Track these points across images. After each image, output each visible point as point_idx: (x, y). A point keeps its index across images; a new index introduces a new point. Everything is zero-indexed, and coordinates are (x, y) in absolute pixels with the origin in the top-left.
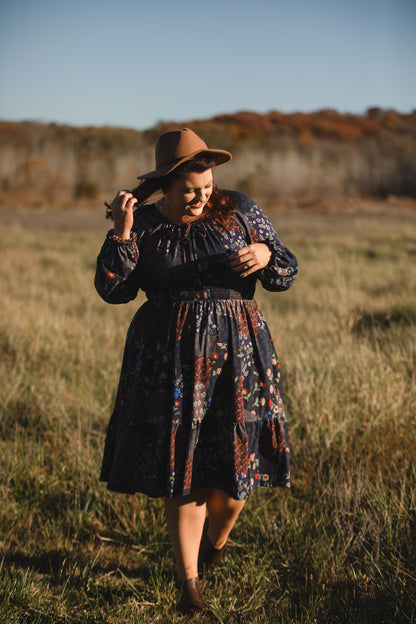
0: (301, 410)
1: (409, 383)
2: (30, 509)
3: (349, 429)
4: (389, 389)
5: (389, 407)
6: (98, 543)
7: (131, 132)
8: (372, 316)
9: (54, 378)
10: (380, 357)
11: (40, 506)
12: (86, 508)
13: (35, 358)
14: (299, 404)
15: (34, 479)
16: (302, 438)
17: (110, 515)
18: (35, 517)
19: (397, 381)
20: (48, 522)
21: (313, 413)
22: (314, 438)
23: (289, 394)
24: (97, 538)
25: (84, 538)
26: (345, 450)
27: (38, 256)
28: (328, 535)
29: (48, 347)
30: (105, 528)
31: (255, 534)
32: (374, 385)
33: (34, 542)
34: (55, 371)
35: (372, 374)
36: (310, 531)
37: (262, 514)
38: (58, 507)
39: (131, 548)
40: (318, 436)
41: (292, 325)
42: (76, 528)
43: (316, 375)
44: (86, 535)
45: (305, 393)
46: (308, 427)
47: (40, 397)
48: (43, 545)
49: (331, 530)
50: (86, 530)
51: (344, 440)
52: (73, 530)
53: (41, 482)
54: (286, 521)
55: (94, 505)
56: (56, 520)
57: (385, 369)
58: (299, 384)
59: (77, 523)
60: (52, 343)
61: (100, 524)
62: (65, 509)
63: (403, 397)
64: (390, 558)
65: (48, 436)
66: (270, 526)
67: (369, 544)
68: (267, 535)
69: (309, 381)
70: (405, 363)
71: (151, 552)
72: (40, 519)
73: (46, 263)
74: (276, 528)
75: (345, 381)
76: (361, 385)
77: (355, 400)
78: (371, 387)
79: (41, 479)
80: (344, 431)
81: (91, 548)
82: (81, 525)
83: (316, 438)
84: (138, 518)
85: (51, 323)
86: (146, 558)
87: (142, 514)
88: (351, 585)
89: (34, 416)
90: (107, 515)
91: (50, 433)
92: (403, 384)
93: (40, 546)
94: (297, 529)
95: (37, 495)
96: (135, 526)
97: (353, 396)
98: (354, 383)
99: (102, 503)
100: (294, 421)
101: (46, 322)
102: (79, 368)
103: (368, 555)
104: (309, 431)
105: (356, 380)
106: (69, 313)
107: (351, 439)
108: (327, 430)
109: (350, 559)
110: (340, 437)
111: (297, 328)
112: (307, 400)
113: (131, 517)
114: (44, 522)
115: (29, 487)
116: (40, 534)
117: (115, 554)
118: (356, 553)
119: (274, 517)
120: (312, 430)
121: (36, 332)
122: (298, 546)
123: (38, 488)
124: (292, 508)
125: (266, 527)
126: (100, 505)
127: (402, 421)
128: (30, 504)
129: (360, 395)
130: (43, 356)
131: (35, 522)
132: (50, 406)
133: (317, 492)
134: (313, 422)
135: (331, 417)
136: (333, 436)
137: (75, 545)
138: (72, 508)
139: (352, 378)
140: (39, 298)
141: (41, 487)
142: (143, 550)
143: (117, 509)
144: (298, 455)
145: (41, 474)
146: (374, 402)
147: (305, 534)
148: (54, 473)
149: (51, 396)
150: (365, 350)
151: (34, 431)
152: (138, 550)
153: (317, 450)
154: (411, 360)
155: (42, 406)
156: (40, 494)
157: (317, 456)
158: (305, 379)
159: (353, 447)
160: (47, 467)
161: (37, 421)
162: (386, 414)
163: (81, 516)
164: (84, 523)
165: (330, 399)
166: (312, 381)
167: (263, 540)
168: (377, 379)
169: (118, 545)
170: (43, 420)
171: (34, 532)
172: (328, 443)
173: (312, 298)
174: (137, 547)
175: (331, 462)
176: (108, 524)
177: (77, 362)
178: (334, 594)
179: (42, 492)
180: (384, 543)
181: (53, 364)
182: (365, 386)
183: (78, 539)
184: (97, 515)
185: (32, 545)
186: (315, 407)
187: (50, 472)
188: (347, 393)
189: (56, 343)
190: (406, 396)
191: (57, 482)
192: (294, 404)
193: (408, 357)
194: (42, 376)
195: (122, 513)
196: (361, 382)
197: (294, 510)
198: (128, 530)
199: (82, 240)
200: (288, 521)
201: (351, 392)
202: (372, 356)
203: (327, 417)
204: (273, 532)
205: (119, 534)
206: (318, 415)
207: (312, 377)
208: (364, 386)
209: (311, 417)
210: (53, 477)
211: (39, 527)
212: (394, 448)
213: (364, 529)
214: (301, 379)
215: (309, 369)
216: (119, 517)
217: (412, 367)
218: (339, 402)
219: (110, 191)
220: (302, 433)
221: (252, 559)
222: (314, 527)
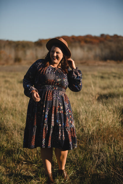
0: (82, 123)
1: (114, 115)
2: (2, 154)
3: (96, 129)
4: (108, 117)
5: (108, 122)
6: (22, 164)
7: (31, 43)
8: (103, 96)
9: (9, 115)
10: (105, 107)
11: (5, 153)
12: (19, 153)
13: (3, 110)
14: (81, 122)
15: (3, 145)
16: (82, 132)
17: (26, 155)
18: (4, 156)
19: (110, 114)
20: (8, 158)
21: (86, 124)
22: (86, 131)
23: (78, 119)
24: (22, 162)
25: (18, 162)
26: (95, 135)
27: (4, 80)
28: (91, 160)
29: (7, 106)
30: (25, 159)
31: (69, 160)
32: (103, 116)
33: (3, 164)
34: (9, 113)
35: (103, 112)
36: (85, 159)
37: (71, 154)
38: (11, 153)
39: (32, 165)
40: (87, 131)
41: (79, 99)
42: (16, 159)
43: (86, 113)
44: (19, 162)
45: (83, 118)
46: (84, 128)
47: (5, 121)
48: (6, 164)
49: (92, 158)
50: (19, 160)
51: (95, 132)
52: (15, 160)
53: (5, 146)
54: (78, 156)
55: (21, 153)
56: (10, 157)
57: (107, 111)
58: (81, 116)
59: (16, 158)
60: (8, 105)
61: (23, 158)
62: (13, 154)
63: (112, 119)
64: (109, 166)
65: (7, 132)
66: (73, 158)
67: (103, 163)
68: (72, 161)
69: (84, 115)
70: (113, 109)
71: (38, 166)
72: (5, 157)
73: (6, 82)
74: (75, 158)
75: (95, 114)
76: (100, 116)
77: (98, 120)
78: (102, 116)
79: (5, 145)
80: (95, 129)
81: (20, 165)
82: (17, 159)
84: (34, 156)
85: (7, 99)
86: (37, 168)
87: (35, 155)
88: (97, 175)
89: (3, 127)
90: (25, 156)
91: (8, 131)
92: (112, 115)
93: (5, 165)
94: (81, 158)
95: (4, 150)
96: (33, 159)
97: (97, 119)
98: (97, 115)
99: (23, 152)
100: (80, 127)
101: (6, 99)
102: (16, 112)
103: (103, 166)
104: (85, 130)
105: (98, 114)
106: (13, 96)
107: (97, 132)
108: (90, 129)
109: (97, 167)
110: (94, 131)
111: (80, 99)
112: (84, 120)
113: (32, 156)
114: (6, 158)
115: (2, 147)
116: (5, 162)
117: (28, 167)
118: (99, 165)
119: (75, 155)
120: (85, 129)
121: (3, 102)
122: (82, 163)
123: (4, 148)
124: (80, 152)
125: (72, 158)
126: (23, 153)
127: (112, 126)
128: (2, 152)
129: (99, 119)
130: (6, 109)
131: (4, 158)
132: (8, 124)
133: (87, 147)
134: (86, 127)
135: (91, 125)
136: (91, 131)
137: (16, 164)
138: (15, 153)
139: (97, 114)
140: (4, 92)
141: (5, 147)
142: (36, 165)
143: (28, 154)
144: (81, 137)
145: (5, 144)
146: (104, 120)
147: (84, 160)
148: (9, 143)
149: (8, 120)
150: (101, 106)
151: (3, 131)
152: (34, 166)
153: (87, 135)
154: (114, 108)
155: (6, 124)
156: (5, 150)
157: (87, 137)
158: (83, 114)
159: (98, 134)
160: (7, 142)
161: (4, 128)
162: (107, 124)
163: (17, 156)
164: (18, 158)
165: (91, 120)
166: (85, 115)
167: (71, 162)
168: (104, 114)
169: (28, 164)
170: (6, 128)
171: (3, 161)
172: (90, 133)
173: (85, 90)
174: (34, 165)
175: (91, 139)
176: (25, 158)
177: (15, 110)
178: (92, 177)
179: (6, 149)
180: (107, 162)
181: (8, 111)
182: (101, 116)
183: (17, 163)
184: (22, 155)
185: (3, 165)
186: (86, 122)
187: (8, 143)
188: (96, 118)
189: (9, 105)
190: (113, 118)
191: (10, 146)
192: (80, 122)
193: (114, 107)
194: (5, 115)
195: (30, 155)
196: (100, 115)
197: (80, 153)
198: (31, 160)
199: (17, 75)
200: (79, 156)
201: (97, 118)
202: (103, 107)
203: (90, 125)
204: (74, 159)
205: (29, 161)
206: (87, 125)
207: (85, 113)
209: (85, 125)
210: (9, 145)
211: (5, 159)
212: (109, 134)
213: (101, 158)
214: (82, 114)
215: (84, 111)
216: (29, 156)
217: (115, 110)
218: (93, 121)
219: (25, 60)
220: (82, 130)
221: (68, 168)
222: (86, 158)
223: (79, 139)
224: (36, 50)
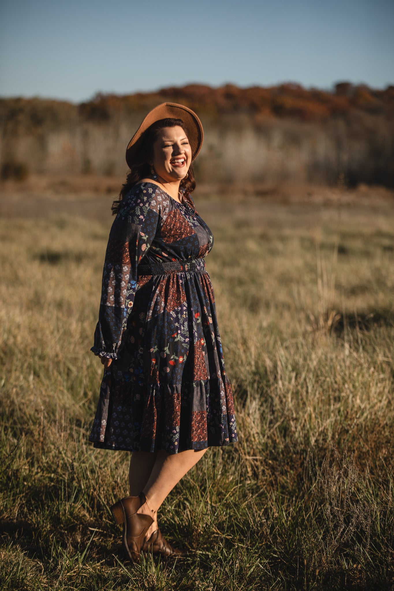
0: (283, 408)
3: (334, 426)
4: (373, 389)
5: (372, 406)
7: (65, 105)
10: (362, 357)
11: (25, 497)
12: (73, 499)
14: (281, 402)
15: (18, 471)
16: (285, 436)
17: (96, 507)
18: (21, 507)
19: (381, 381)
20: (35, 511)
21: (296, 411)
22: (298, 435)
23: (271, 392)
25: (72, 529)
26: (330, 447)
29: (11, 341)
30: (92, 519)
32: (357, 384)
36: (298, 523)
37: (249, 507)
38: (43, 498)
40: (301, 433)
41: (265, 324)
42: (63, 518)
43: (297, 374)
44: (73, 526)
45: (286, 391)
46: (292, 423)
49: (320, 520)
50: (73, 520)
51: (329, 438)
53: (25, 473)
55: (81, 497)
57: (369, 368)
58: (280, 382)
59: (64, 515)
60: (15, 337)
61: (87, 515)
63: (387, 397)
64: (380, 549)
66: (258, 519)
67: (360, 535)
68: (255, 528)
69: (290, 379)
70: (388, 364)
72: (25, 510)
74: (264, 521)
75: (328, 379)
76: (344, 384)
77: (338, 399)
78: (354, 386)
79: (25, 471)
80: (329, 428)
82: (68, 516)
83: (299, 437)
85: (12, 316)
88: (342, 573)
89: (7, 410)
90: (93, 508)
92: (387, 384)
94: (286, 522)
95: (21, 487)
97: (337, 394)
98: (336, 382)
99: (88, 495)
100: (276, 419)
101: (8, 315)
103: (358, 546)
104: (293, 429)
105: (339, 378)
107: (336, 436)
108: (312, 428)
109: (339, 550)
110: (325, 434)
111: (269, 326)
112: (289, 398)
114: (30, 512)
115: (12, 478)
118: (346, 545)
119: (262, 511)
120: (295, 427)
123: (21, 478)
124: (279, 502)
125: (254, 521)
126: (86, 497)
127: (387, 421)
128: (14, 496)
129: (343, 395)
131: (21, 512)
134: (296, 419)
135: (314, 415)
136: (317, 433)
139: (335, 376)
141: (25, 479)
143: (102, 501)
144: (282, 452)
145: (25, 464)
146: (358, 401)
147: (293, 526)
148: (36, 465)
149: (22, 388)
153: (302, 447)
156: (24, 486)
157: (303, 453)
158: (286, 378)
159: (339, 443)
160: (29, 460)
161: (12, 414)
162: (371, 414)
163: (67, 507)
164: (71, 514)
165: (314, 397)
166: (293, 380)
167: (251, 532)
168: (360, 379)
170: (18, 413)
172: (313, 441)
173: (282, 296)
176: (95, 516)
178: (326, 580)
179: (25, 483)
180: (374, 533)
182: (348, 385)
184: (83, 505)
186: (298, 404)
187: (32, 465)
188: (330, 392)
189: (19, 339)
190: (390, 396)
192: (276, 401)
196: (344, 382)
197: (283, 503)
199: (21, 228)
200: (276, 514)
201: (334, 391)
202: (355, 354)
203: (310, 416)
204: (262, 525)
206: (301, 413)
207: (294, 375)
208: (346, 386)
209: (294, 415)
210: (35, 470)
212: (378, 448)
215: (290, 368)
216: (107, 507)
219: (41, 172)
220: (285, 431)
221: (242, 548)
222: (303, 520)
223: (275, 459)
224: (85, 134)
